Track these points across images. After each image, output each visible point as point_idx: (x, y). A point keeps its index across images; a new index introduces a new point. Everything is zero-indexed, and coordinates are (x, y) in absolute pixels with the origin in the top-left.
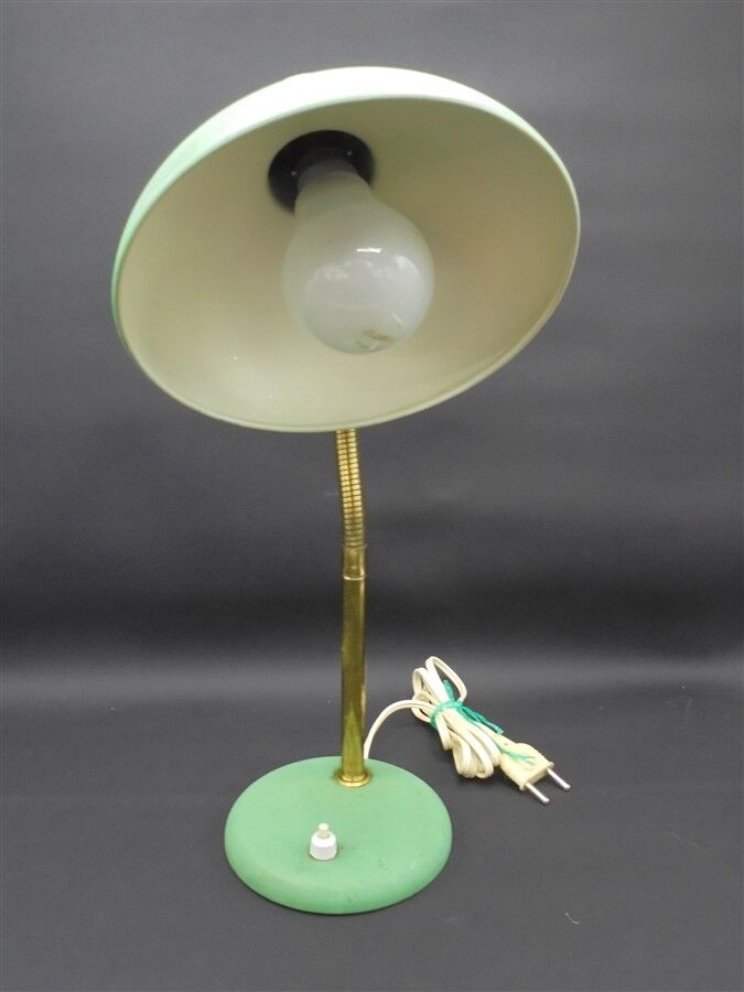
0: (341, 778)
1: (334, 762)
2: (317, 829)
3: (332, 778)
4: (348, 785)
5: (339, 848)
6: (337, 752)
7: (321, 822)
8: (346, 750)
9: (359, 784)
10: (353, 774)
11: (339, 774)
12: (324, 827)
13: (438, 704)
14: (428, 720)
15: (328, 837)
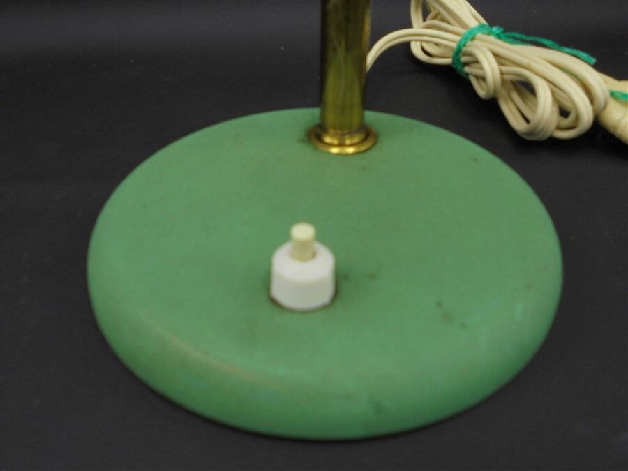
0: (319, 139)
1: (308, 116)
2: (287, 237)
3: (303, 141)
4: (335, 150)
5: (341, 278)
6: (318, 100)
7: (296, 220)
8: (330, 95)
9: (351, 150)
10: (344, 131)
11: (316, 134)
12: (303, 232)
13: (463, 31)
14: (447, 61)
15: (314, 255)
